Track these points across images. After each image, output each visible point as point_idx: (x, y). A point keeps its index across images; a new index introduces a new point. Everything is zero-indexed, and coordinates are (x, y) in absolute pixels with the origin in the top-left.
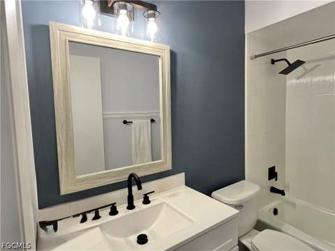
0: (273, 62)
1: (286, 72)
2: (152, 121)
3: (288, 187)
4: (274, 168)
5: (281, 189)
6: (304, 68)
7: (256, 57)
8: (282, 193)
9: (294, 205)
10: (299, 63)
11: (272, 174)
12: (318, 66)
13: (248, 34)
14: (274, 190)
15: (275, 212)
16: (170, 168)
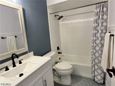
0: (56, 16)
1: (59, 19)
2: (16, 37)
3: (62, 51)
4: (58, 47)
5: (61, 52)
6: (63, 18)
7: (51, 14)
8: (61, 53)
9: (64, 56)
10: (62, 17)
11: (58, 48)
12: (66, 18)
13: (48, 6)
14: (59, 53)
15: (60, 59)
16: (28, 50)
